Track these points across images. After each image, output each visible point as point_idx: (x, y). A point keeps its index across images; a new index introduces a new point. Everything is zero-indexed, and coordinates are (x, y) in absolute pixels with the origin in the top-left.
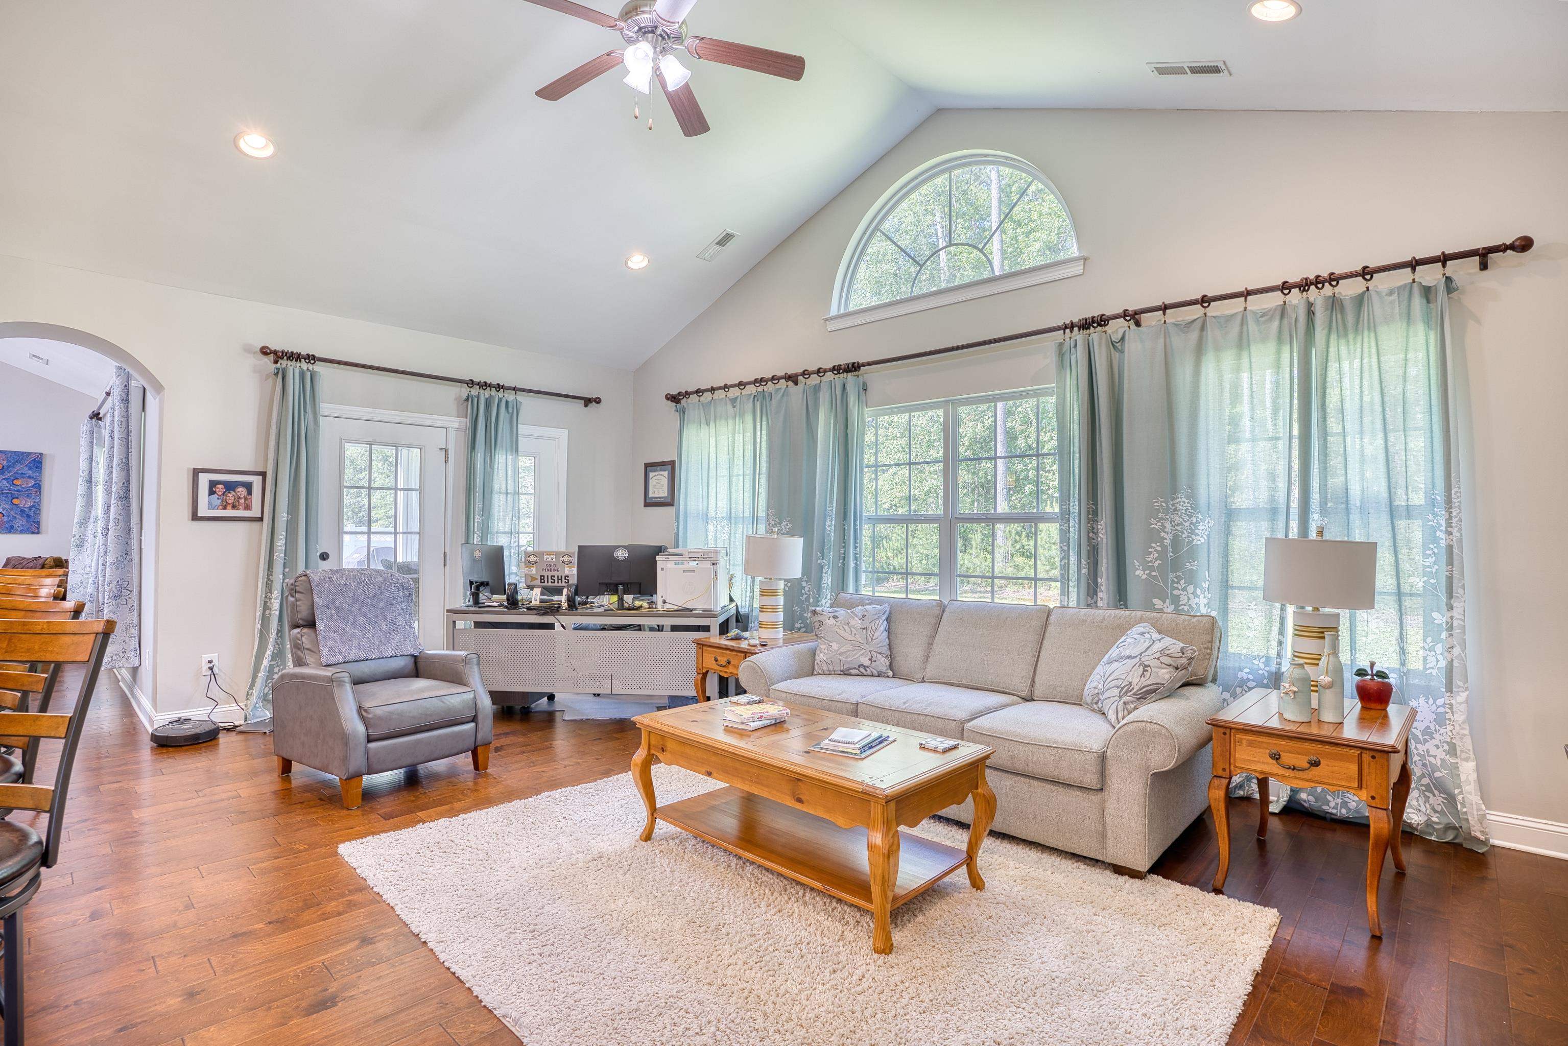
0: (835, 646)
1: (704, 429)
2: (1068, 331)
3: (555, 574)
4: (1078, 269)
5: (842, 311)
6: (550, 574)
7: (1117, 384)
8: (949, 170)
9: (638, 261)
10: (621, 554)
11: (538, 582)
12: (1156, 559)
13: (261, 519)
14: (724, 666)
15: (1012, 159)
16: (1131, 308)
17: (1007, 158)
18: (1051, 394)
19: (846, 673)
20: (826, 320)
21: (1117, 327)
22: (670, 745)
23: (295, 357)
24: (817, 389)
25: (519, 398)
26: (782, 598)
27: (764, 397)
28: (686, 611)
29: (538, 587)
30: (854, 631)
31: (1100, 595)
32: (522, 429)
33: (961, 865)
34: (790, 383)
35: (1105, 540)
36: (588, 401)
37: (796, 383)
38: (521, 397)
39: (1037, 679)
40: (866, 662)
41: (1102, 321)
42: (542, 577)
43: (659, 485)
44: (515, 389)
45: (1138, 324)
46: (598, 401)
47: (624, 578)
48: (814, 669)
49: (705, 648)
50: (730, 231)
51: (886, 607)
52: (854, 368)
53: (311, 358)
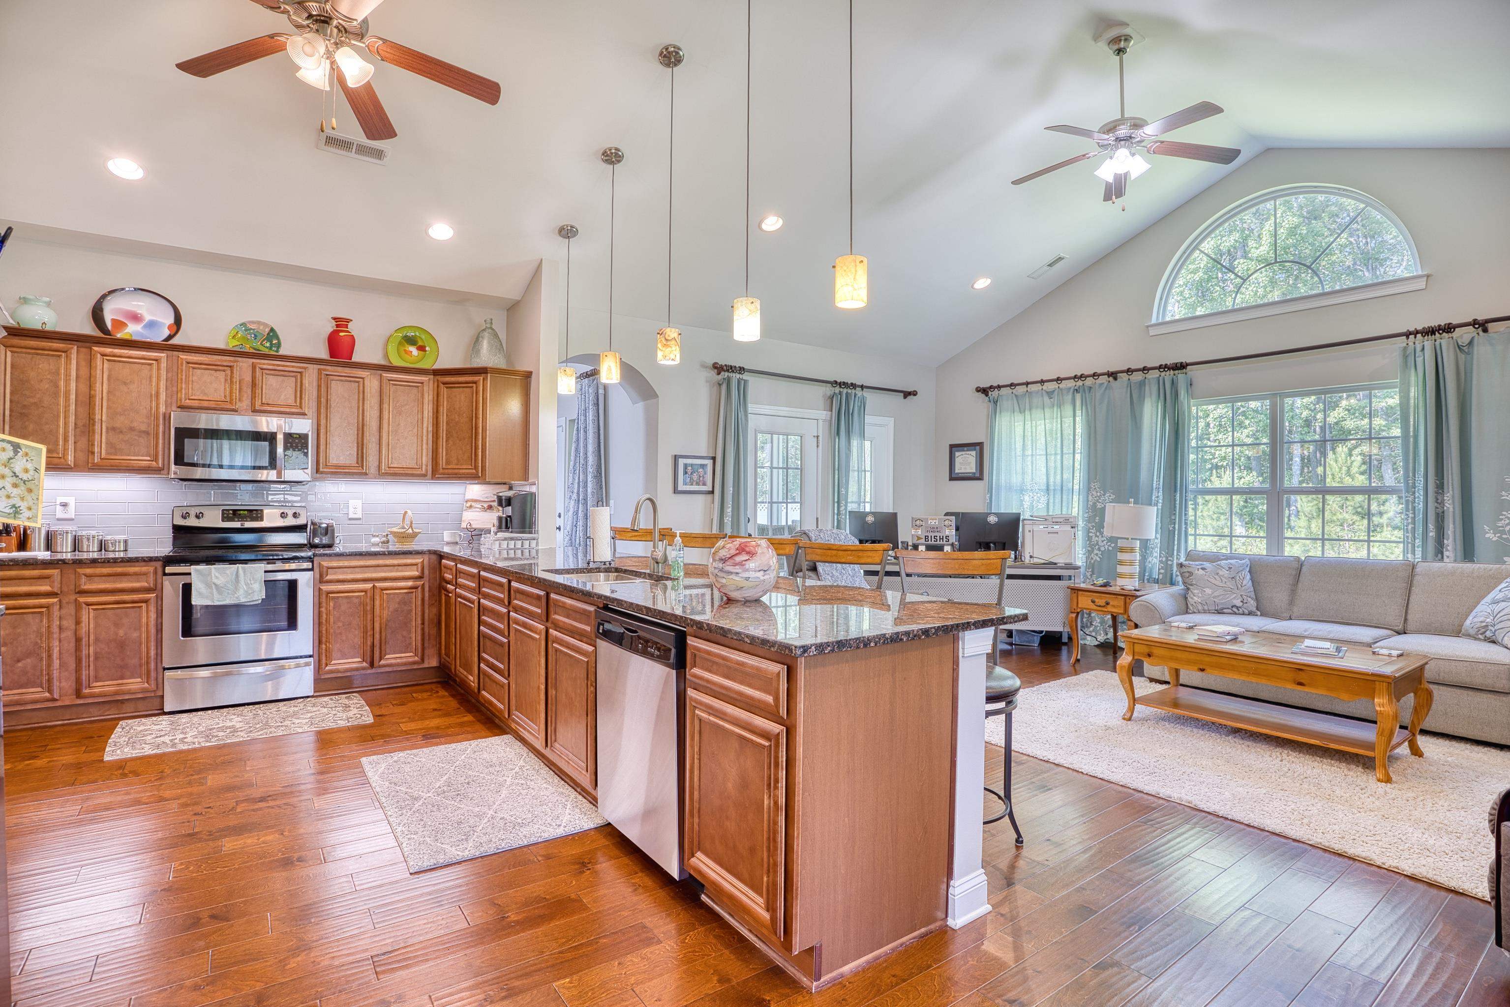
0: (1208, 591)
1: (1019, 417)
2: (1412, 337)
3: (938, 534)
4: (1421, 284)
5: (1160, 321)
6: (933, 535)
7: (1463, 380)
8: (1275, 199)
9: (982, 283)
10: (992, 519)
11: (923, 541)
12: (1508, 524)
13: (712, 492)
14: (1104, 606)
15: (1344, 190)
16: (1481, 317)
17: (1339, 189)
18: (1395, 387)
19: (1220, 612)
20: (1148, 327)
21: (1463, 335)
22: (1156, 651)
23: (731, 369)
24: (1142, 384)
25: (865, 394)
26: (1138, 554)
27: (1084, 390)
28: (1052, 564)
29: (922, 544)
30: (1224, 580)
31: (1446, 553)
32: (868, 419)
33: (1404, 741)
34: (1111, 379)
35: (1451, 509)
36: (907, 394)
37: (1115, 379)
38: (867, 394)
39: (1409, 617)
40: (1239, 604)
41: (1449, 328)
42: (926, 538)
43: (966, 462)
44: (862, 387)
45: (1485, 330)
46: (915, 393)
47: (993, 538)
48: (1187, 607)
49: (1080, 593)
50: (1062, 255)
51: (1247, 561)
52: (1181, 366)
53: (742, 370)
